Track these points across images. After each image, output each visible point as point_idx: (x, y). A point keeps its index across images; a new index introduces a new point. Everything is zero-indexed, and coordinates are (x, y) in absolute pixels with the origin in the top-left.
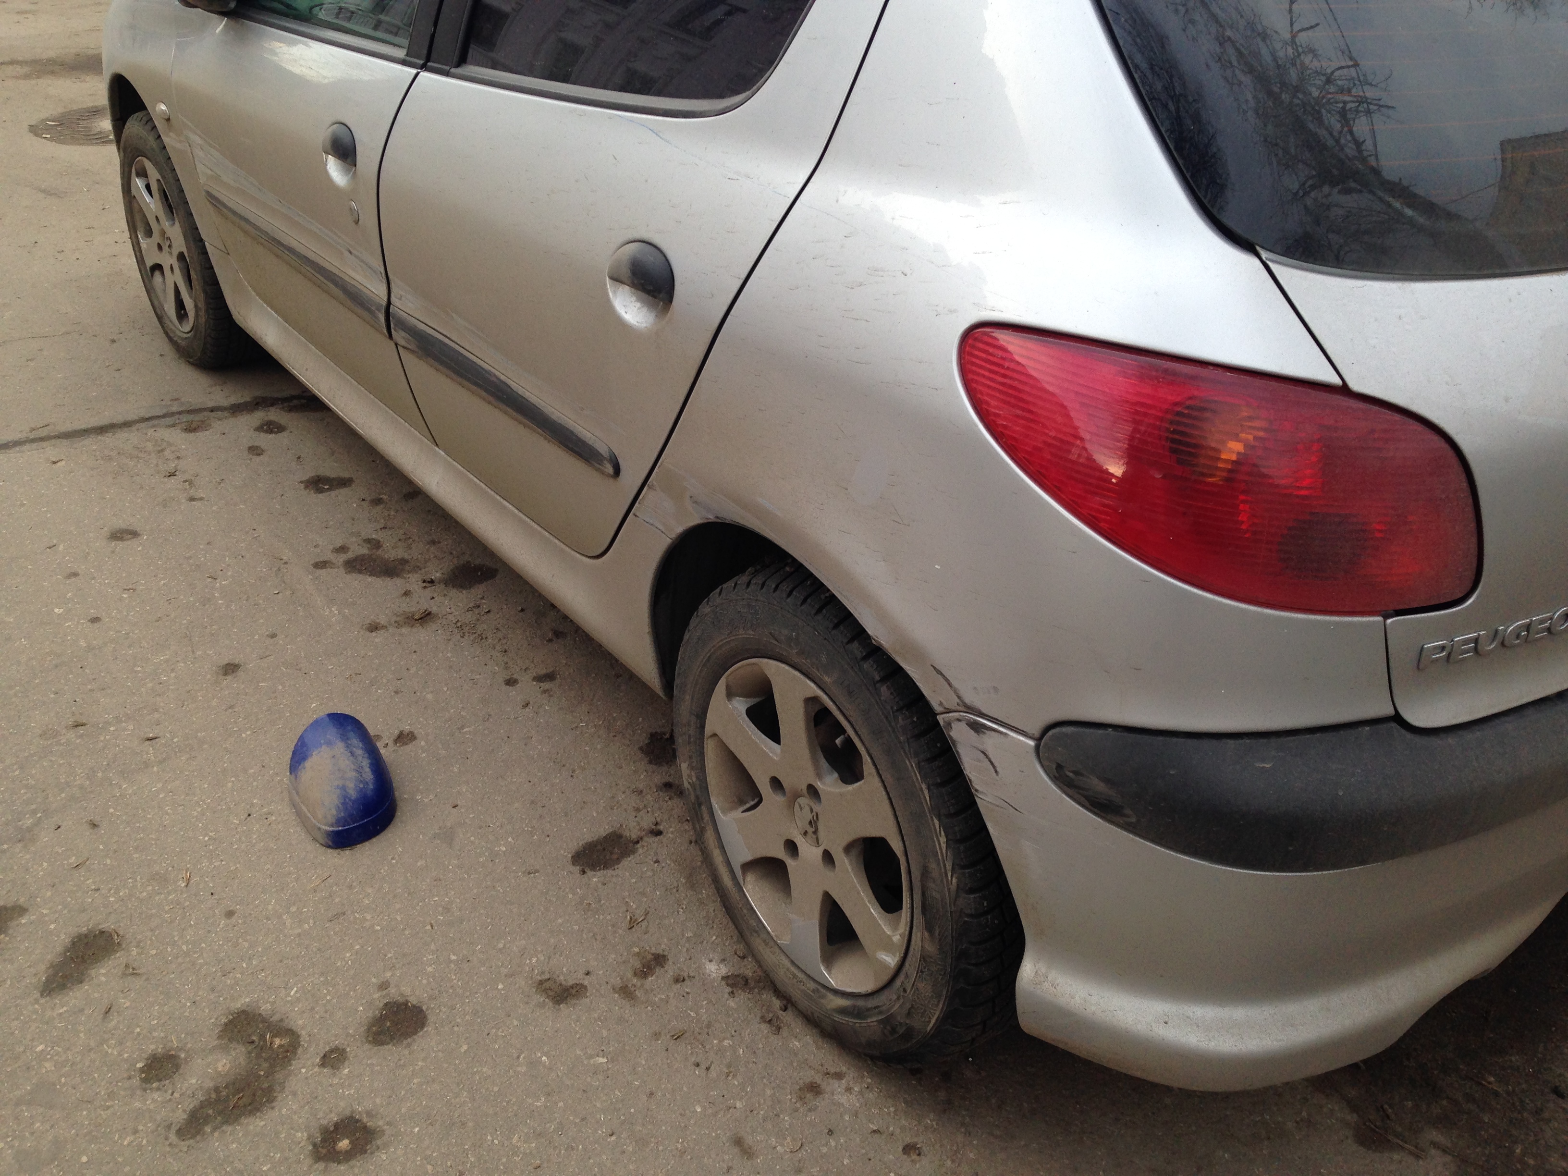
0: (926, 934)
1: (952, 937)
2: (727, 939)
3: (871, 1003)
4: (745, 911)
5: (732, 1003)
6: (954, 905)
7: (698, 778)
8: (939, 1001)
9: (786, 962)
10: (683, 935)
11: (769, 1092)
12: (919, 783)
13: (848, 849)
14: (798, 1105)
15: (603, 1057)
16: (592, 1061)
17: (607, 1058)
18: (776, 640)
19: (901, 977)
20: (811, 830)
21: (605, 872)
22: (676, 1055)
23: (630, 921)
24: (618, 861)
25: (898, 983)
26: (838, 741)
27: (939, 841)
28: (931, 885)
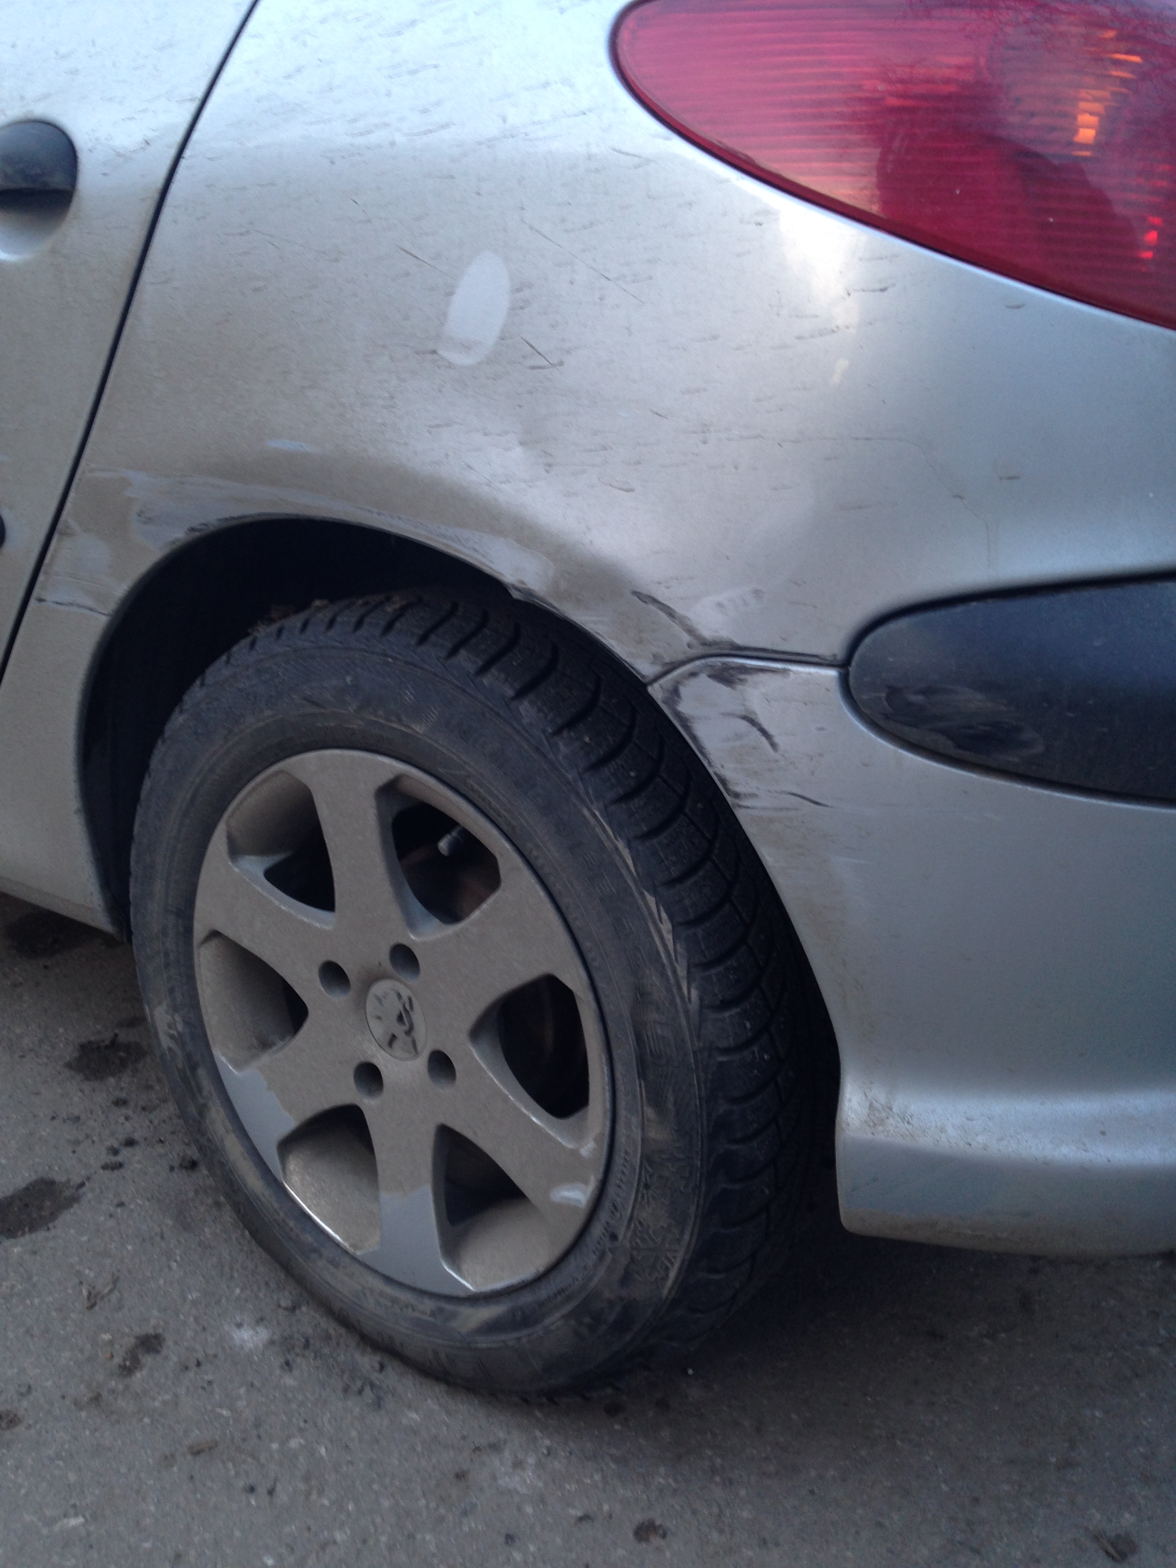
0: (650, 1112)
1: (700, 1099)
2: (259, 1289)
3: (544, 1292)
4: (291, 1223)
5: (289, 1381)
6: (699, 1037)
7: (186, 1023)
8: (682, 1233)
9: (377, 1284)
10: (185, 1299)
11: (386, 1503)
12: (611, 840)
13: (476, 1033)
14: (442, 1511)
15: (76, 1515)
16: (57, 1528)
17: (84, 1517)
18: (317, 705)
19: (604, 1216)
20: (399, 1030)
21: (34, 1236)
22: (209, 1484)
23: (89, 1299)
24: (53, 1216)
25: (597, 1230)
26: (443, 845)
27: (659, 931)
28: (653, 1016)
